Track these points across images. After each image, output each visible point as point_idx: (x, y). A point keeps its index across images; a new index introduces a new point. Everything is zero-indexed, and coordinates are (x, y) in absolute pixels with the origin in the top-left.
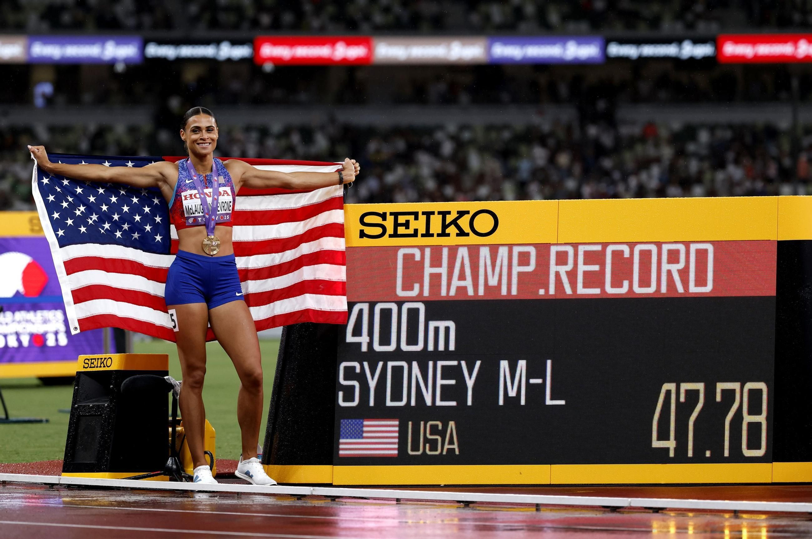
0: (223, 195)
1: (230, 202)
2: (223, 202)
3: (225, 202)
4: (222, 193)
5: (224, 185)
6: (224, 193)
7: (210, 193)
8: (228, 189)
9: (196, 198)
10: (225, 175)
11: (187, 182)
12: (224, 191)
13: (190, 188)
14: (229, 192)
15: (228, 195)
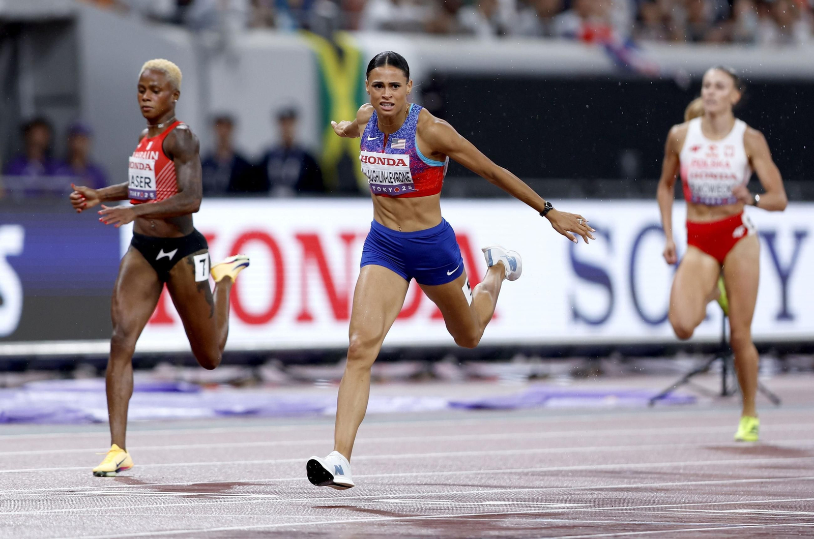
0: (397, 165)
1: (408, 173)
2: (396, 173)
3: (400, 173)
4: (397, 162)
5: (403, 152)
6: (399, 163)
7: (384, 159)
8: (406, 158)
9: (369, 162)
10: (410, 138)
11: (369, 139)
12: (399, 160)
13: (368, 148)
14: (407, 161)
15: (404, 165)
